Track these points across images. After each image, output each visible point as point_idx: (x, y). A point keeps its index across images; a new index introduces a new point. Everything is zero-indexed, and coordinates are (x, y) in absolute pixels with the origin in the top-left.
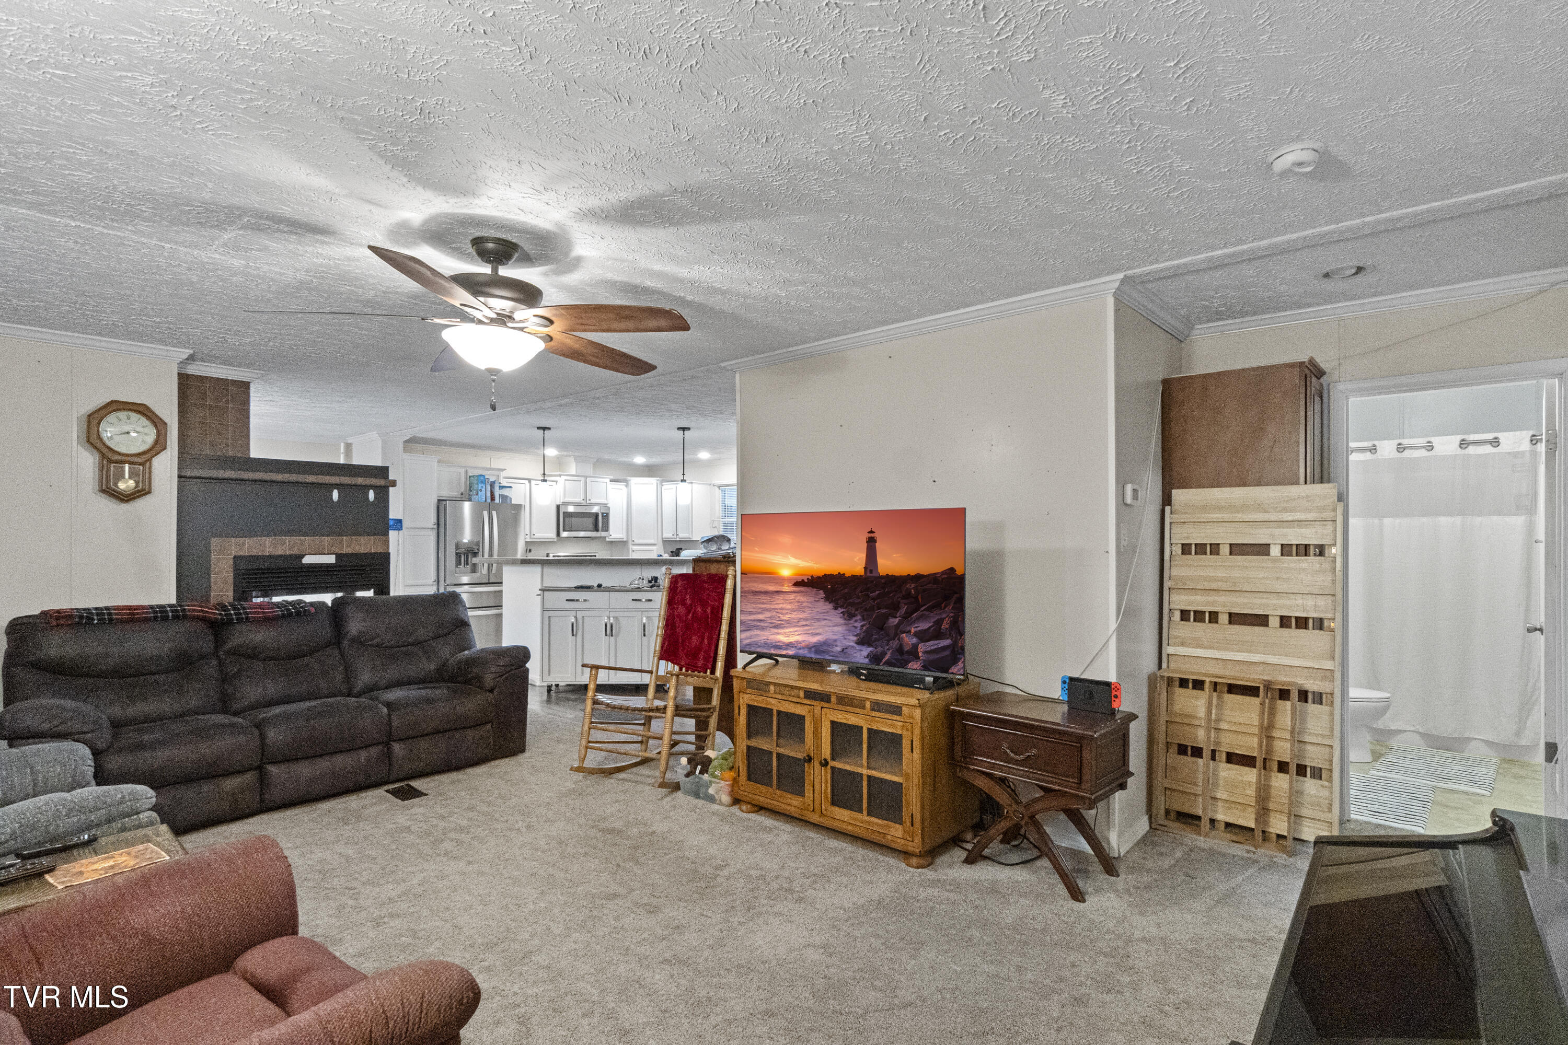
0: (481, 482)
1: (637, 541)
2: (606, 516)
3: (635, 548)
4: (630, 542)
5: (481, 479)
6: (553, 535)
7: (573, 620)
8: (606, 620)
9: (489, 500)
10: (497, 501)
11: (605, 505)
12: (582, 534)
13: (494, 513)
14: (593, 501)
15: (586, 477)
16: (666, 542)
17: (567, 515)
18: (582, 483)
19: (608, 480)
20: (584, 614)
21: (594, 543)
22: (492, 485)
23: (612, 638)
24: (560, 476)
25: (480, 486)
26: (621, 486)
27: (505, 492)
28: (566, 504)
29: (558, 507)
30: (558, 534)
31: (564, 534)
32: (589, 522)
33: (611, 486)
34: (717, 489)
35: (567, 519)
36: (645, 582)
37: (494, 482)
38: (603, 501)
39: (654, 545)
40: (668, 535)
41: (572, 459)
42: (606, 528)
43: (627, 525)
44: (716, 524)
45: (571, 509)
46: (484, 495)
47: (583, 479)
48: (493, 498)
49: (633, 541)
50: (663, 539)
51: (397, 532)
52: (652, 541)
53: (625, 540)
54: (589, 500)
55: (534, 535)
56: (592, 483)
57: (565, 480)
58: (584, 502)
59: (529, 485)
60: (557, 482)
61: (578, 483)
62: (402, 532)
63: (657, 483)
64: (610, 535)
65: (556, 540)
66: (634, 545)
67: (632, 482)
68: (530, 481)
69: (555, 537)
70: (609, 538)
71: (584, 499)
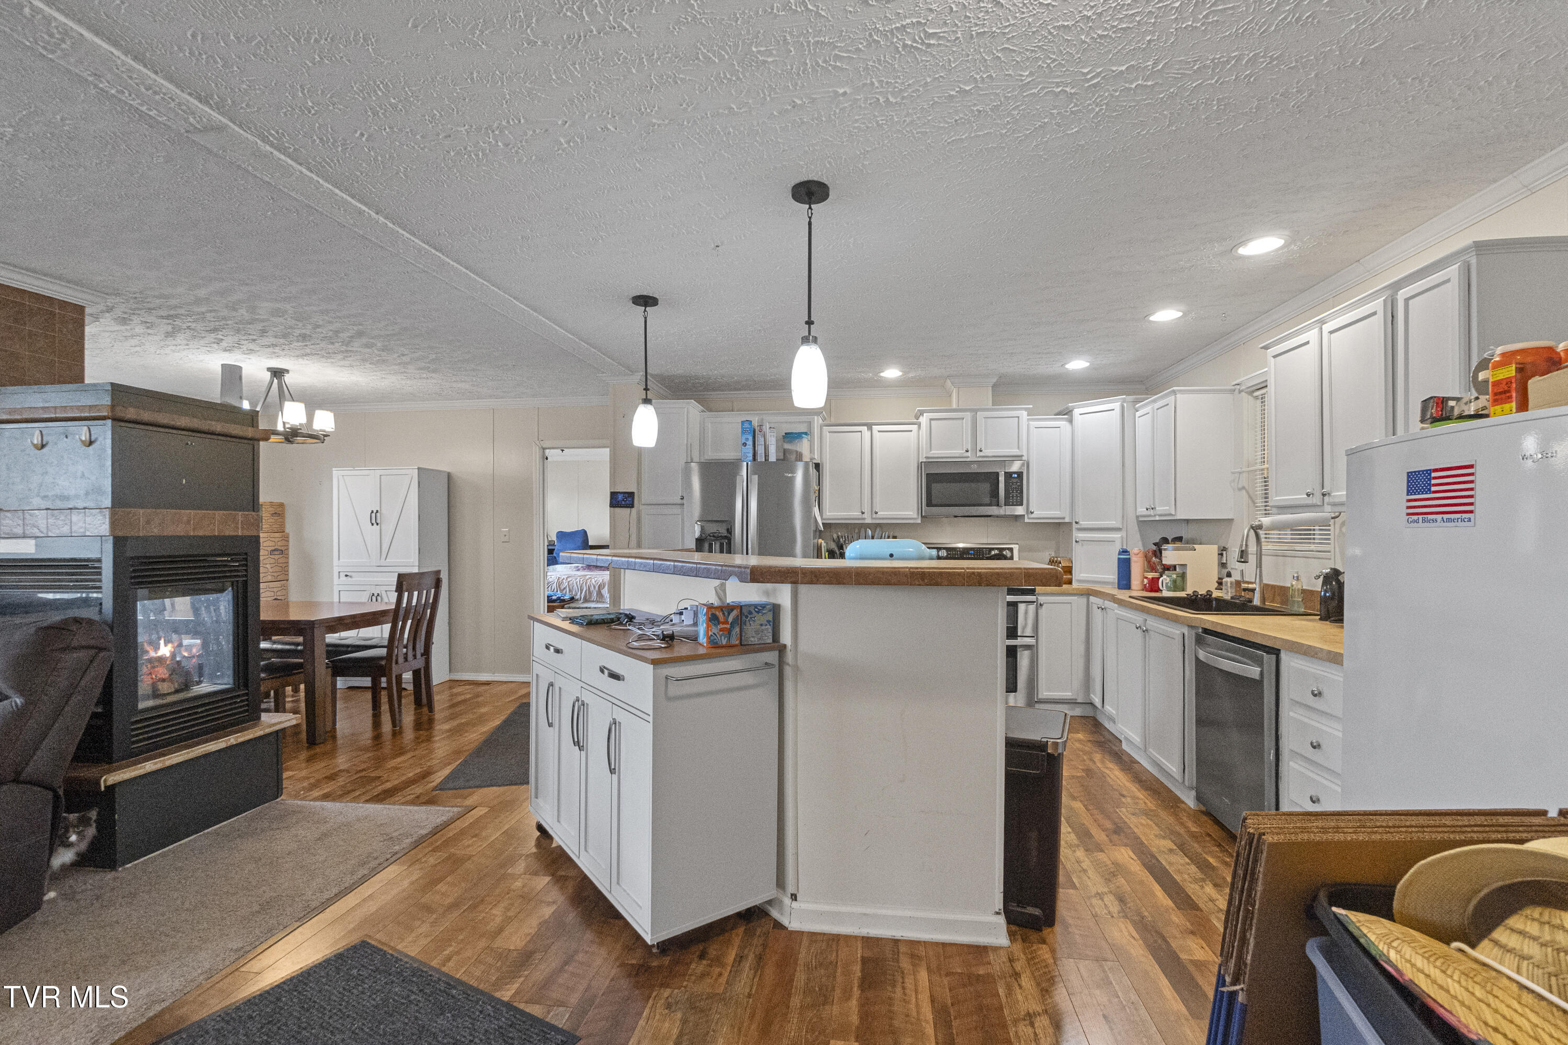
0: (746, 431)
1: (1084, 523)
2: (1017, 477)
3: (1082, 536)
4: (1070, 524)
6: (913, 512)
9: (761, 458)
11: (1016, 458)
12: (971, 511)
13: (755, 479)
14: (992, 453)
16: (1141, 524)
17: (940, 478)
18: (966, 423)
19: (1022, 413)
23: (582, 755)
24: (920, 412)
25: (744, 438)
26: (1059, 422)
29: (922, 466)
30: (923, 511)
32: (986, 487)
33: (1031, 423)
38: (1014, 452)
40: (1142, 509)
42: (1021, 502)
43: (1072, 494)
46: (750, 448)
47: (968, 415)
49: (1077, 523)
50: (1137, 517)
51: (627, 510)
52: (1112, 523)
53: (1067, 520)
54: (981, 451)
55: (876, 513)
56: (989, 420)
57: (931, 419)
58: (969, 454)
59: (869, 433)
60: (919, 425)
61: (959, 422)
62: (634, 510)
63: (1123, 407)
64: (1032, 513)
65: (919, 521)
66: (1080, 530)
67: (1076, 412)
68: (870, 426)
69: (915, 516)
70: (1029, 518)
71: (969, 449)
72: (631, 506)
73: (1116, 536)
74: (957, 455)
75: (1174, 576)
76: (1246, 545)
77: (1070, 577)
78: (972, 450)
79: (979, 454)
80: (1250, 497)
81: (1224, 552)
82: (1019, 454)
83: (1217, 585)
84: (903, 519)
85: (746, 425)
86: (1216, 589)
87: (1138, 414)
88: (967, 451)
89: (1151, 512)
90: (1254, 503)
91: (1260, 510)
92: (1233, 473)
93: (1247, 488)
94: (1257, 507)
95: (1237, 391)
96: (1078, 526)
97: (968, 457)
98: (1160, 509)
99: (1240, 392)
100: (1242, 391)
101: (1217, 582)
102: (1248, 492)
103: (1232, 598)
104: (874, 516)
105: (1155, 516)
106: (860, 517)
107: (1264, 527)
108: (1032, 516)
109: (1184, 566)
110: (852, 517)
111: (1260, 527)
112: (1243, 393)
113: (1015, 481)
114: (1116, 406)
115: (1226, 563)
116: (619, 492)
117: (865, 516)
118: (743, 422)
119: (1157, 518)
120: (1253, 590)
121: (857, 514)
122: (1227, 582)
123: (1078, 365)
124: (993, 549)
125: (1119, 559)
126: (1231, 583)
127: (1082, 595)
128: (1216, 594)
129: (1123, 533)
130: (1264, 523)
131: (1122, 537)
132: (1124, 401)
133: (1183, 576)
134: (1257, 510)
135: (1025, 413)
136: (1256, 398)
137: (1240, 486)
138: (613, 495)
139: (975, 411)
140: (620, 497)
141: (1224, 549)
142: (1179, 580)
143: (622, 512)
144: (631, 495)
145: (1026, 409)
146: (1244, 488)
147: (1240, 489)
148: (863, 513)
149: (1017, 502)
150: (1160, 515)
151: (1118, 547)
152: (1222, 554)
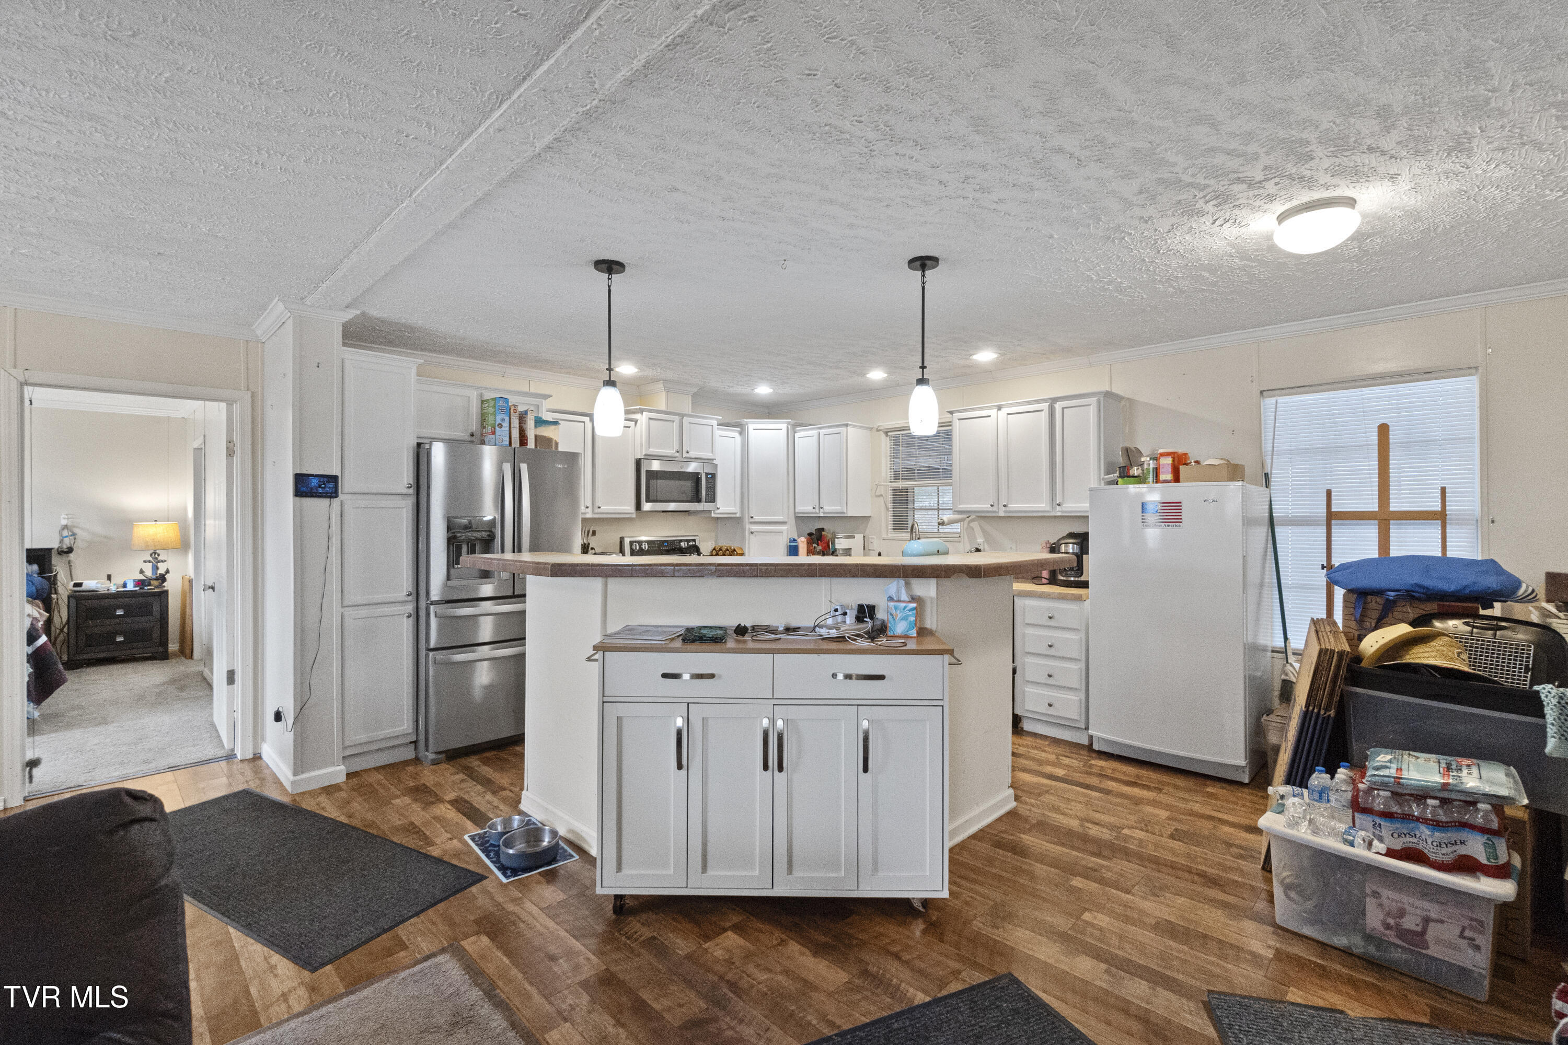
0: (501, 410)
1: (757, 518)
2: (712, 477)
3: (754, 528)
4: (747, 519)
5: (503, 405)
6: (630, 508)
7: (680, 722)
8: (765, 722)
9: (516, 443)
10: (531, 444)
11: (710, 461)
12: (672, 506)
13: (524, 467)
14: (693, 454)
15: (682, 416)
16: (801, 519)
17: (652, 475)
18: (676, 425)
19: (715, 423)
20: (708, 711)
21: (691, 520)
22: (522, 418)
23: (780, 777)
24: (641, 411)
25: (499, 418)
26: (734, 433)
27: (546, 432)
28: (650, 457)
29: (638, 463)
30: (638, 507)
31: (647, 507)
32: (688, 485)
33: (719, 432)
34: (883, 436)
35: (652, 482)
36: (850, 619)
37: (526, 412)
38: (708, 455)
39: (784, 523)
40: (805, 508)
41: (661, 385)
42: (712, 498)
43: (742, 494)
44: (881, 491)
45: (656, 466)
46: (506, 431)
47: (677, 418)
48: (523, 440)
49: (751, 517)
50: (796, 513)
51: (324, 502)
52: (780, 518)
53: (738, 515)
54: (686, 453)
55: (599, 508)
56: (692, 425)
57: (649, 418)
58: (677, 454)
59: (591, 424)
60: (636, 422)
61: (669, 423)
62: (336, 502)
63: (788, 428)
64: (718, 509)
65: (634, 516)
66: (751, 523)
68: (592, 417)
69: (632, 511)
70: (715, 514)
71: (679, 450)
72: (334, 494)
73: (783, 528)
74: (669, 455)
79: (685, 455)
80: (885, 502)
82: (713, 458)
84: (620, 513)
85: (502, 403)
87: (799, 436)
88: (676, 451)
89: (818, 510)
90: (886, 506)
96: (752, 520)
97: (676, 456)
98: (830, 508)
100: (881, 430)
102: (884, 499)
104: (597, 510)
106: (584, 511)
108: (718, 511)
112: (881, 432)
113: (711, 480)
114: (783, 426)
116: (312, 475)
117: (588, 510)
118: (497, 399)
123: (763, 390)
124: (681, 541)
129: (789, 526)
131: (789, 529)
132: (789, 424)
137: (878, 493)
138: (298, 477)
140: (314, 482)
143: (316, 503)
144: (334, 479)
145: (717, 419)
148: (587, 507)
151: (787, 537)
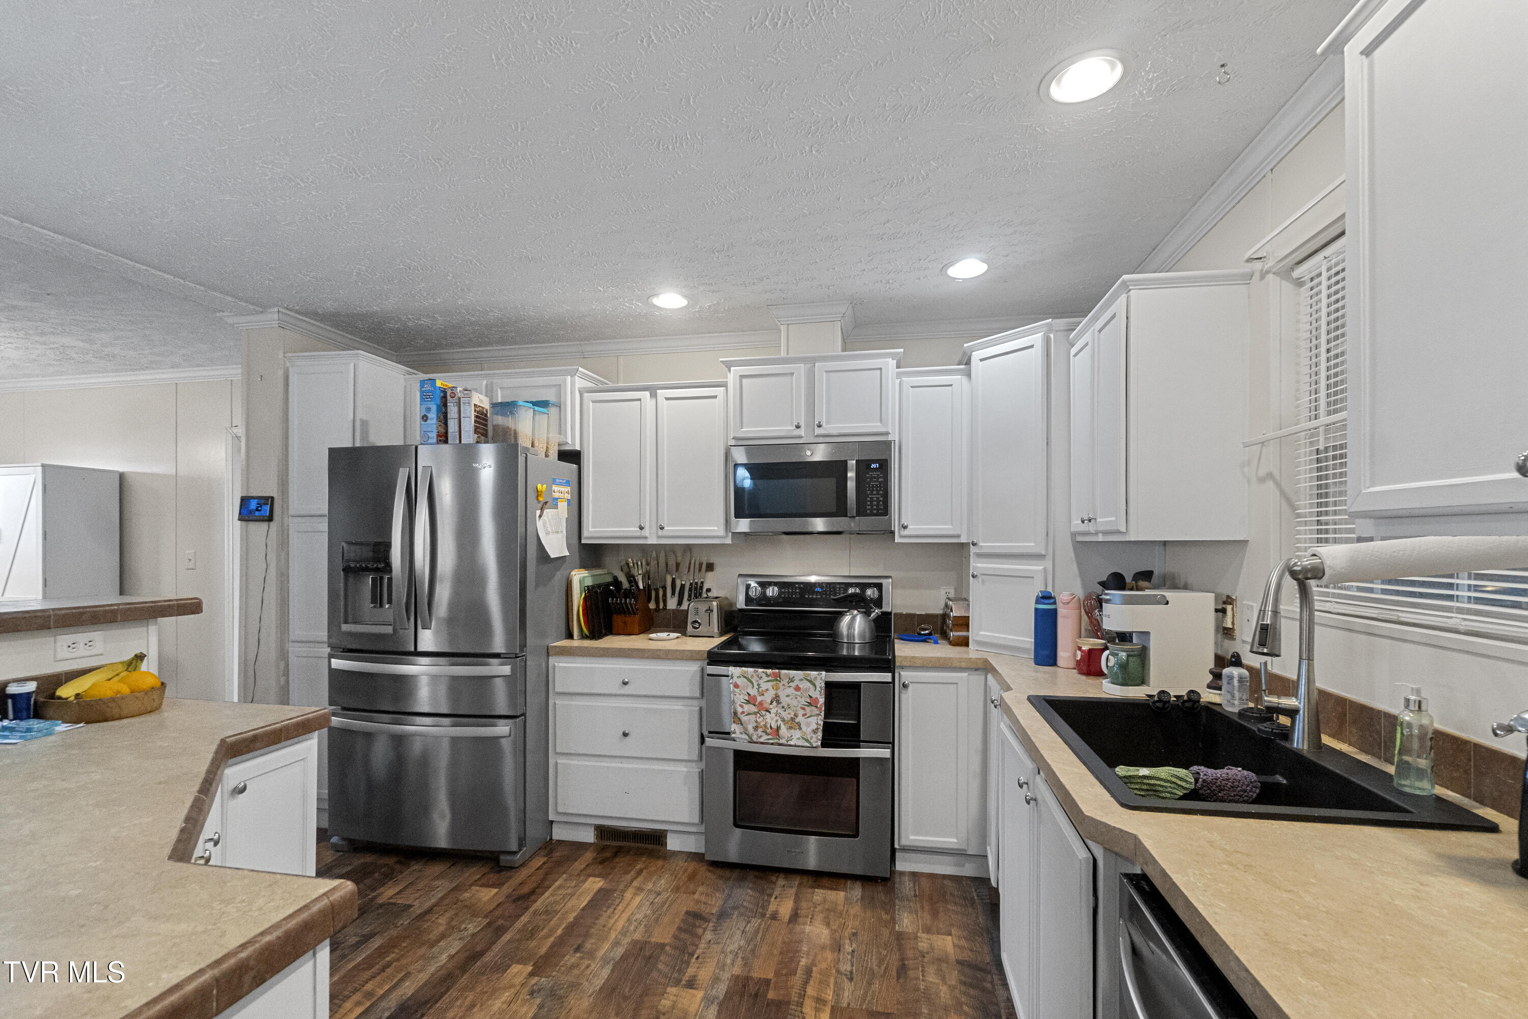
1: (985, 545)
2: (877, 467)
11: (872, 437)
18: (800, 381)
19: (887, 363)
30: (728, 526)
33: (898, 379)
38: (867, 426)
49: (974, 544)
50: (1074, 535)
51: (267, 526)
52: (1029, 546)
53: (963, 540)
54: (819, 426)
55: (662, 528)
56: (832, 374)
57: (742, 377)
58: (801, 432)
59: (654, 401)
60: (724, 385)
61: (787, 379)
62: (275, 526)
63: (1047, 341)
64: (905, 527)
65: (729, 541)
66: (979, 555)
67: (976, 356)
68: (653, 391)
69: (722, 532)
70: (901, 537)
71: (802, 424)
72: (271, 518)
73: (1036, 567)
74: (783, 435)
75: (1123, 655)
76: (1276, 613)
77: (964, 634)
78: (807, 425)
79: (818, 431)
80: (1283, 493)
81: (1229, 608)
82: (884, 430)
83: (1210, 677)
84: (705, 537)
85: (427, 387)
86: (1209, 687)
87: (1073, 351)
88: (798, 427)
89: (1091, 527)
90: (1293, 508)
91: (1306, 523)
92: (1246, 445)
93: (1278, 477)
94: (1299, 516)
95: (1257, 276)
96: (978, 550)
97: (800, 437)
98: (1104, 521)
99: (1263, 275)
100: (1267, 272)
101: (1211, 672)
102: (1278, 484)
103: (1241, 714)
104: (660, 533)
105: (1096, 533)
106: (638, 534)
107: (1328, 572)
108: (906, 532)
109: (1146, 634)
110: (626, 534)
111: (1317, 573)
112: (1270, 276)
113: (874, 474)
114: (1037, 339)
115: (1232, 630)
116: (253, 497)
117: (646, 532)
118: (423, 383)
119: (1100, 538)
120: (1292, 713)
121: (633, 530)
122: (1231, 678)
124: (851, 585)
125: (1036, 610)
126: (1241, 679)
127: (977, 670)
128: (1209, 696)
129: (1048, 564)
130: (1328, 562)
131: (1045, 569)
132: (1050, 329)
133: (1143, 654)
134: (1299, 524)
135: (892, 363)
136: (1299, 283)
137: (1262, 472)
138: (245, 501)
139: (813, 361)
140: (255, 505)
141: (1229, 600)
142: (1134, 663)
143: (259, 529)
144: (270, 500)
145: (893, 356)
146: (1270, 476)
147: (1262, 480)
148: (641, 528)
149: (878, 509)
150: (1105, 533)
151: (1037, 588)
152: (1224, 611)
